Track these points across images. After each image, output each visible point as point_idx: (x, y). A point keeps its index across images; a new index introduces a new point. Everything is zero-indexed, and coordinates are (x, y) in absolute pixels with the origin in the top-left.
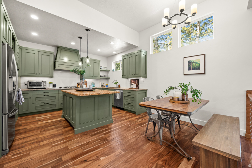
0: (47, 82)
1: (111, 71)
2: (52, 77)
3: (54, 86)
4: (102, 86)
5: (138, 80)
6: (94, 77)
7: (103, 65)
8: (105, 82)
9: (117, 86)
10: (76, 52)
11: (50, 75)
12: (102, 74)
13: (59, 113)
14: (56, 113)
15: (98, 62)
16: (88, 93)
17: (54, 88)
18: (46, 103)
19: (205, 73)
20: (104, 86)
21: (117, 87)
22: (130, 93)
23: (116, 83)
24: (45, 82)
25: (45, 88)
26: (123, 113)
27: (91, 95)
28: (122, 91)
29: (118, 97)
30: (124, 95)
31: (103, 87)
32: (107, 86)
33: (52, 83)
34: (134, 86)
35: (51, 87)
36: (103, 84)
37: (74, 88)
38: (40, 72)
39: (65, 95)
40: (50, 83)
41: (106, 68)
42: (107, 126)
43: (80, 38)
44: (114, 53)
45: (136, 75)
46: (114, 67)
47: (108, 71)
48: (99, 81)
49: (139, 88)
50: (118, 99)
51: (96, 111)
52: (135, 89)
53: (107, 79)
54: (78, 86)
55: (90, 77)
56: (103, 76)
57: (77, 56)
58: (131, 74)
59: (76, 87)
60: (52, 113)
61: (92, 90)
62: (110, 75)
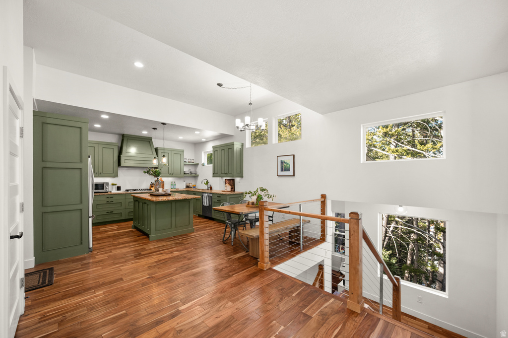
0: (110, 184)
1: (200, 166)
2: (117, 176)
3: (119, 188)
4: (187, 187)
5: (233, 180)
6: (174, 175)
7: (188, 156)
8: (191, 182)
9: (208, 188)
10: (148, 141)
11: (113, 175)
12: (186, 169)
13: (128, 224)
14: (122, 224)
15: (180, 153)
16: (164, 198)
17: (119, 192)
18: (109, 212)
19: (294, 175)
20: (190, 187)
21: (208, 190)
22: (219, 198)
23: (207, 183)
24: (107, 184)
25: (107, 192)
26: (211, 223)
27: (167, 200)
28: (211, 195)
29: (206, 203)
30: (214, 200)
31: (188, 190)
32: (194, 187)
33: (115, 185)
34: (229, 188)
35: (114, 191)
36: (188, 185)
37: (146, 191)
38: (101, 171)
39: (137, 201)
40: (113, 185)
41: (193, 161)
42: (186, 235)
43: (155, 129)
44: (204, 140)
45: (229, 175)
46: (204, 159)
47: (197, 165)
48: (182, 180)
49: (234, 191)
50: (206, 206)
51: (173, 218)
52: (229, 191)
53: (195, 176)
54: (152, 189)
55: (169, 175)
56: (189, 172)
57: (149, 145)
58: (223, 172)
59: (148, 190)
60: (118, 224)
61: (169, 195)
62: (199, 170)
